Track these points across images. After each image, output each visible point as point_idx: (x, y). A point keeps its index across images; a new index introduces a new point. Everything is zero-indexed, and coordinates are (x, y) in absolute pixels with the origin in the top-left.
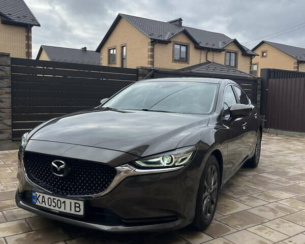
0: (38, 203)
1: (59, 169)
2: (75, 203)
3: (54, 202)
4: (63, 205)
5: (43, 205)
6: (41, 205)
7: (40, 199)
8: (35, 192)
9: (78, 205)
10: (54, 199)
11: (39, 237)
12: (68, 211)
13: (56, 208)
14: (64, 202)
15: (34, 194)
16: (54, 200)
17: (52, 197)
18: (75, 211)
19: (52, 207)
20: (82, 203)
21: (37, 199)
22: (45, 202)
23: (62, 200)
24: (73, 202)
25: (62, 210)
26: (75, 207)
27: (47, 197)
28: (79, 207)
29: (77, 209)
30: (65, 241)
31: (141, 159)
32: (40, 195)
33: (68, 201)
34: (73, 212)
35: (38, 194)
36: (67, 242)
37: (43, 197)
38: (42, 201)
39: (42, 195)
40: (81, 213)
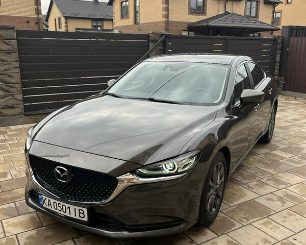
0: (44, 206)
1: (62, 176)
2: (79, 209)
3: (59, 206)
4: (68, 210)
5: (49, 208)
6: (47, 207)
7: (47, 202)
8: (41, 195)
9: (82, 212)
10: (59, 204)
11: (49, 233)
12: (72, 215)
13: (62, 212)
14: (69, 208)
15: (40, 197)
17: (57, 202)
18: (80, 217)
19: (57, 211)
20: (85, 210)
21: (44, 201)
22: (51, 205)
23: (67, 205)
24: (77, 208)
25: (67, 214)
26: (80, 213)
27: (52, 201)
28: (83, 213)
29: (82, 215)
30: (73, 239)
31: (143, 167)
32: (46, 199)
33: (72, 207)
34: (77, 217)
35: (44, 197)
36: (75, 240)
37: (49, 200)
38: (49, 204)
39: (48, 199)
40: (86, 219)
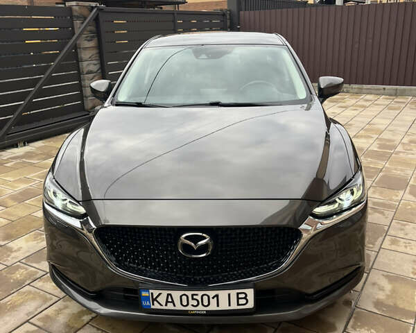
0: (157, 306)
2: (238, 294)
3: (193, 299)
4: (213, 302)
5: (170, 306)
6: (164, 308)
8: (146, 290)
9: (240, 296)
10: (193, 295)
12: (224, 306)
13: (200, 307)
14: (217, 296)
15: (144, 294)
16: (195, 297)
17: (189, 293)
18: (238, 305)
19: (189, 308)
20: (250, 292)
21: (154, 300)
22: (173, 302)
23: (212, 293)
24: (234, 292)
25: (213, 307)
26: (238, 298)
28: (245, 298)
29: (242, 301)
32: (159, 294)
33: (224, 294)
34: (234, 306)
35: (156, 293)
37: (168, 294)
38: (167, 302)
39: (165, 293)
40: (251, 305)
